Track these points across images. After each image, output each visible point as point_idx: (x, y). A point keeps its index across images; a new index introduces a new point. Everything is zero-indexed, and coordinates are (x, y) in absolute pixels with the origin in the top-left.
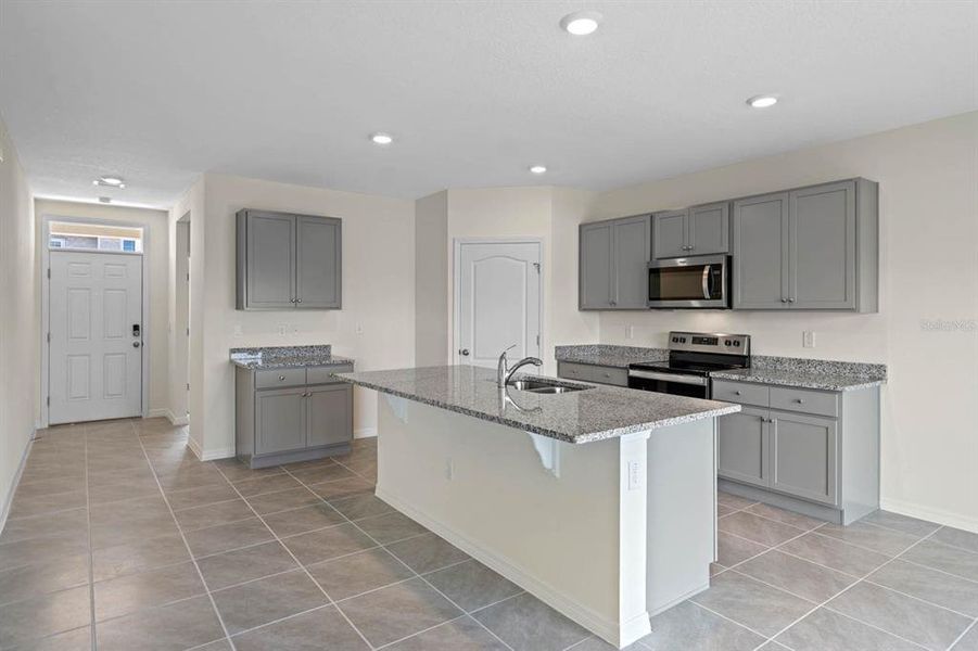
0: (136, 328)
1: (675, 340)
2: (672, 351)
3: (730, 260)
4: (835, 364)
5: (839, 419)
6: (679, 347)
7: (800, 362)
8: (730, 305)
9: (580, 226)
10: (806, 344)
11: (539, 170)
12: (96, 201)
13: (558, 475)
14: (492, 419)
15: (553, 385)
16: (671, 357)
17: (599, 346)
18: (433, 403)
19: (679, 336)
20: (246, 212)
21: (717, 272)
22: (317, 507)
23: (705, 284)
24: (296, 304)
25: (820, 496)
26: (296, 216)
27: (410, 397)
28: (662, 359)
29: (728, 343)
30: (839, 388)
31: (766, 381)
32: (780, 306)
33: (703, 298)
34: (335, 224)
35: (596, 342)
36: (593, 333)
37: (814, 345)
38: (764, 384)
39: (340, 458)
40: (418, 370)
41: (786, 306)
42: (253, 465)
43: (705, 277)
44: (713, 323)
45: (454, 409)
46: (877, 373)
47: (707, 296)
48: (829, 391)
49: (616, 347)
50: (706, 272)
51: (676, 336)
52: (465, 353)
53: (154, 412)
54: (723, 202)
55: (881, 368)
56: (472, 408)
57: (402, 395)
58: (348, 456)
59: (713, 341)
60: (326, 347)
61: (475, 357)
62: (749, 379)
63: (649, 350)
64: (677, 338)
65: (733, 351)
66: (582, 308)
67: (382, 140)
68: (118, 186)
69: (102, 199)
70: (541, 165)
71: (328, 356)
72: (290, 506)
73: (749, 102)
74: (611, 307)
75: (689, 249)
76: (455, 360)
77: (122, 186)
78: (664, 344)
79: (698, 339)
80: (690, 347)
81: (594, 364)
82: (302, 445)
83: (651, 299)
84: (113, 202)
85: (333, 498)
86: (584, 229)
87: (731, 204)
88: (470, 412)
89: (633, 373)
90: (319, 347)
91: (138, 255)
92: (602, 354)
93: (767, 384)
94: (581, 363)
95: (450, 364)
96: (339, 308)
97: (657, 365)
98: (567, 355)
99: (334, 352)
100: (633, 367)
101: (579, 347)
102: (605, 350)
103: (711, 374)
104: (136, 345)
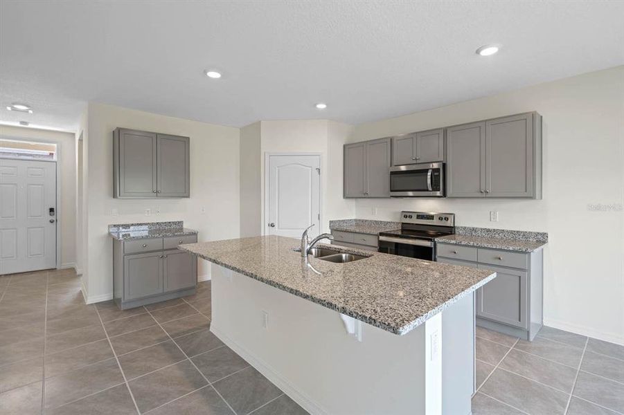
0: (52, 210)
1: (406, 217)
2: (403, 223)
3: (444, 165)
4: (512, 232)
5: (529, 270)
6: (407, 221)
7: (488, 231)
8: (444, 195)
9: (344, 146)
10: (492, 219)
11: (321, 106)
12: (18, 124)
13: (360, 339)
14: (306, 297)
15: (339, 252)
16: (402, 227)
17: (356, 220)
18: (251, 276)
19: (408, 214)
20: (119, 130)
21: (436, 174)
22: (164, 345)
23: (429, 181)
24: (157, 193)
25: (515, 323)
26: (157, 134)
27: (233, 269)
28: (397, 229)
29: (440, 219)
30: (529, 250)
31: (475, 244)
32: (480, 195)
33: (428, 190)
34: (186, 141)
35: (354, 217)
36: (351, 212)
37: (498, 220)
38: (473, 246)
39: (187, 297)
40: (241, 240)
41: (484, 195)
42: (123, 307)
43: (429, 177)
44: (430, 206)
45: (270, 283)
46: (541, 239)
47: (430, 189)
48: (522, 252)
49: (366, 221)
50: (429, 174)
51: (406, 214)
52: (272, 225)
53: (66, 265)
54: (439, 129)
55: (545, 235)
56: (285, 284)
57: (226, 266)
58: (194, 295)
59: (431, 217)
60: (179, 222)
61: (279, 228)
62: (453, 242)
63: (388, 222)
64: (407, 215)
65: (443, 223)
66: (345, 197)
67: (214, 75)
68: (27, 111)
69: (22, 123)
70: (323, 103)
71: (182, 229)
72: (143, 344)
73: (478, 52)
74: (365, 196)
75: (416, 159)
76: (266, 231)
77: (31, 112)
78: (398, 219)
79: (420, 216)
80: (415, 221)
81: (356, 233)
82: (161, 291)
83: (391, 191)
84: (30, 126)
85: (178, 334)
86: (347, 147)
87: (445, 130)
88: (284, 288)
89: (382, 238)
90: (175, 223)
91: (54, 162)
92: (357, 225)
93: (476, 247)
94: (346, 231)
95: (262, 235)
96: (188, 197)
97: (392, 233)
98: (337, 227)
99: (185, 226)
100: (381, 234)
101: (343, 221)
102: (359, 223)
103: (436, 239)
104: (52, 222)
